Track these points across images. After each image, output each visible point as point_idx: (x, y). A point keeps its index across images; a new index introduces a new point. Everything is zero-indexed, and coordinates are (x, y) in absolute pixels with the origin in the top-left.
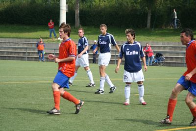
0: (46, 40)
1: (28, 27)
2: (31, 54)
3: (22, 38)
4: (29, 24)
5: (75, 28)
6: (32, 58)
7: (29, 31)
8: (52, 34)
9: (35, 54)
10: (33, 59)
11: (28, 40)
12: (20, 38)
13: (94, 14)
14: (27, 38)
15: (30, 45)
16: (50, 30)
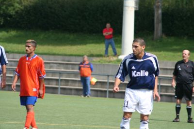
0: (98, 59)
1: (72, 37)
2: (70, 83)
3: (58, 55)
4: (74, 31)
5: (153, 39)
6: (71, 89)
7: (73, 43)
8: (110, 49)
9: (77, 84)
10: (73, 92)
11: (67, 58)
12: (54, 54)
13: (189, 15)
14: (66, 55)
15: (70, 66)
16: (106, 41)
